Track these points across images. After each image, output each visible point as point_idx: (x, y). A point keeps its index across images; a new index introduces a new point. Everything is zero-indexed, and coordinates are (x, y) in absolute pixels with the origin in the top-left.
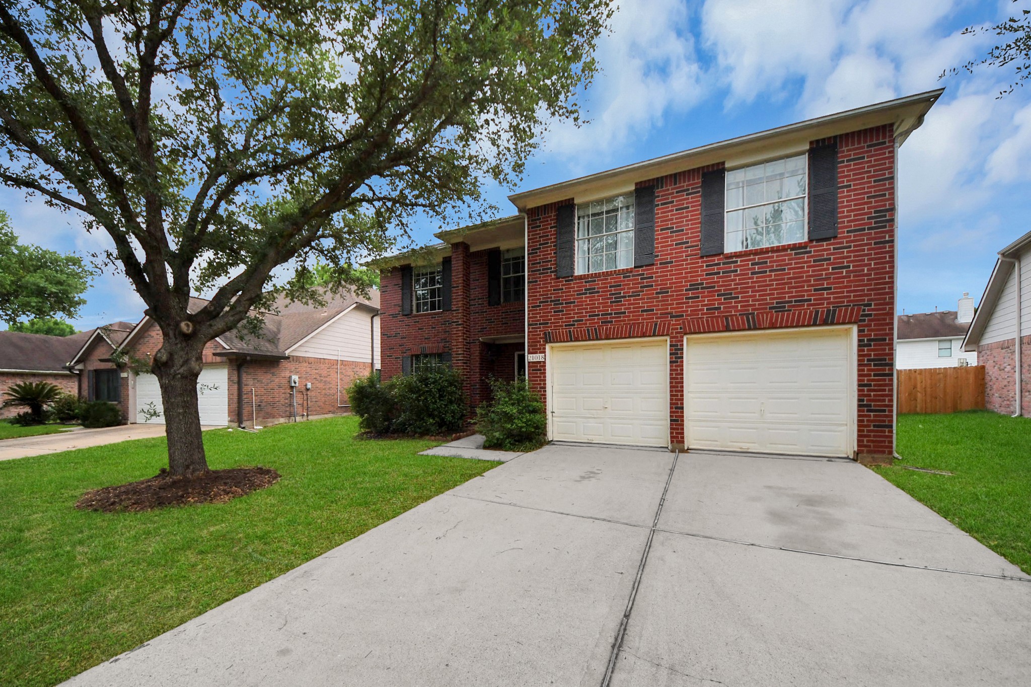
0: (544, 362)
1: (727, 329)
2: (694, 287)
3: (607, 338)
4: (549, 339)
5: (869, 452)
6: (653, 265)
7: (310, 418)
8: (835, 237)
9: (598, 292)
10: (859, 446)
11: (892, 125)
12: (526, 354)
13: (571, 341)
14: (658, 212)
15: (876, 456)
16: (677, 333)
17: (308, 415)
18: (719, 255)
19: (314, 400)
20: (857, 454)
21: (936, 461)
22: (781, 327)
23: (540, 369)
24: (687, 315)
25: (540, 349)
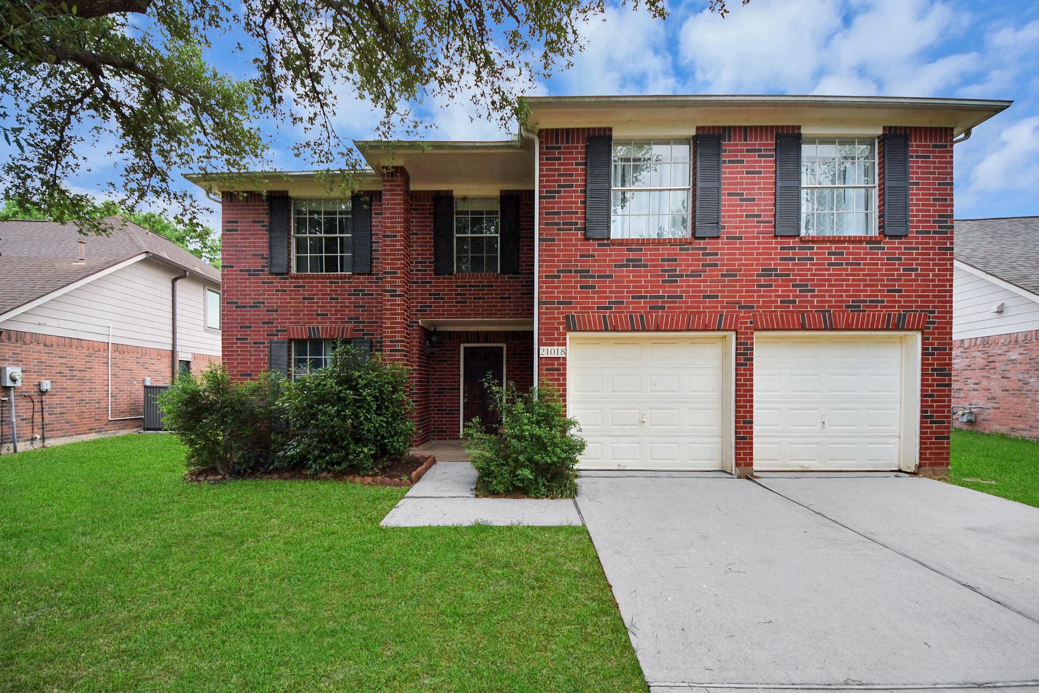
0: (565, 359)
1: (803, 328)
2: (767, 272)
3: (658, 329)
4: (571, 325)
5: (931, 465)
6: (718, 238)
7: (49, 443)
8: (906, 236)
9: (646, 266)
10: (921, 459)
11: (952, 129)
12: (536, 346)
13: (607, 330)
14: (726, 171)
15: (936, 468)
16: (746, 328)
17: (43, 439)
18: (794, 237)
19: (58, 410)
20: (920, 466)
21: (1001, 475)
22: (856, 330)
23: (557, 368)
24: (758, 307)
25: (558, 339)
